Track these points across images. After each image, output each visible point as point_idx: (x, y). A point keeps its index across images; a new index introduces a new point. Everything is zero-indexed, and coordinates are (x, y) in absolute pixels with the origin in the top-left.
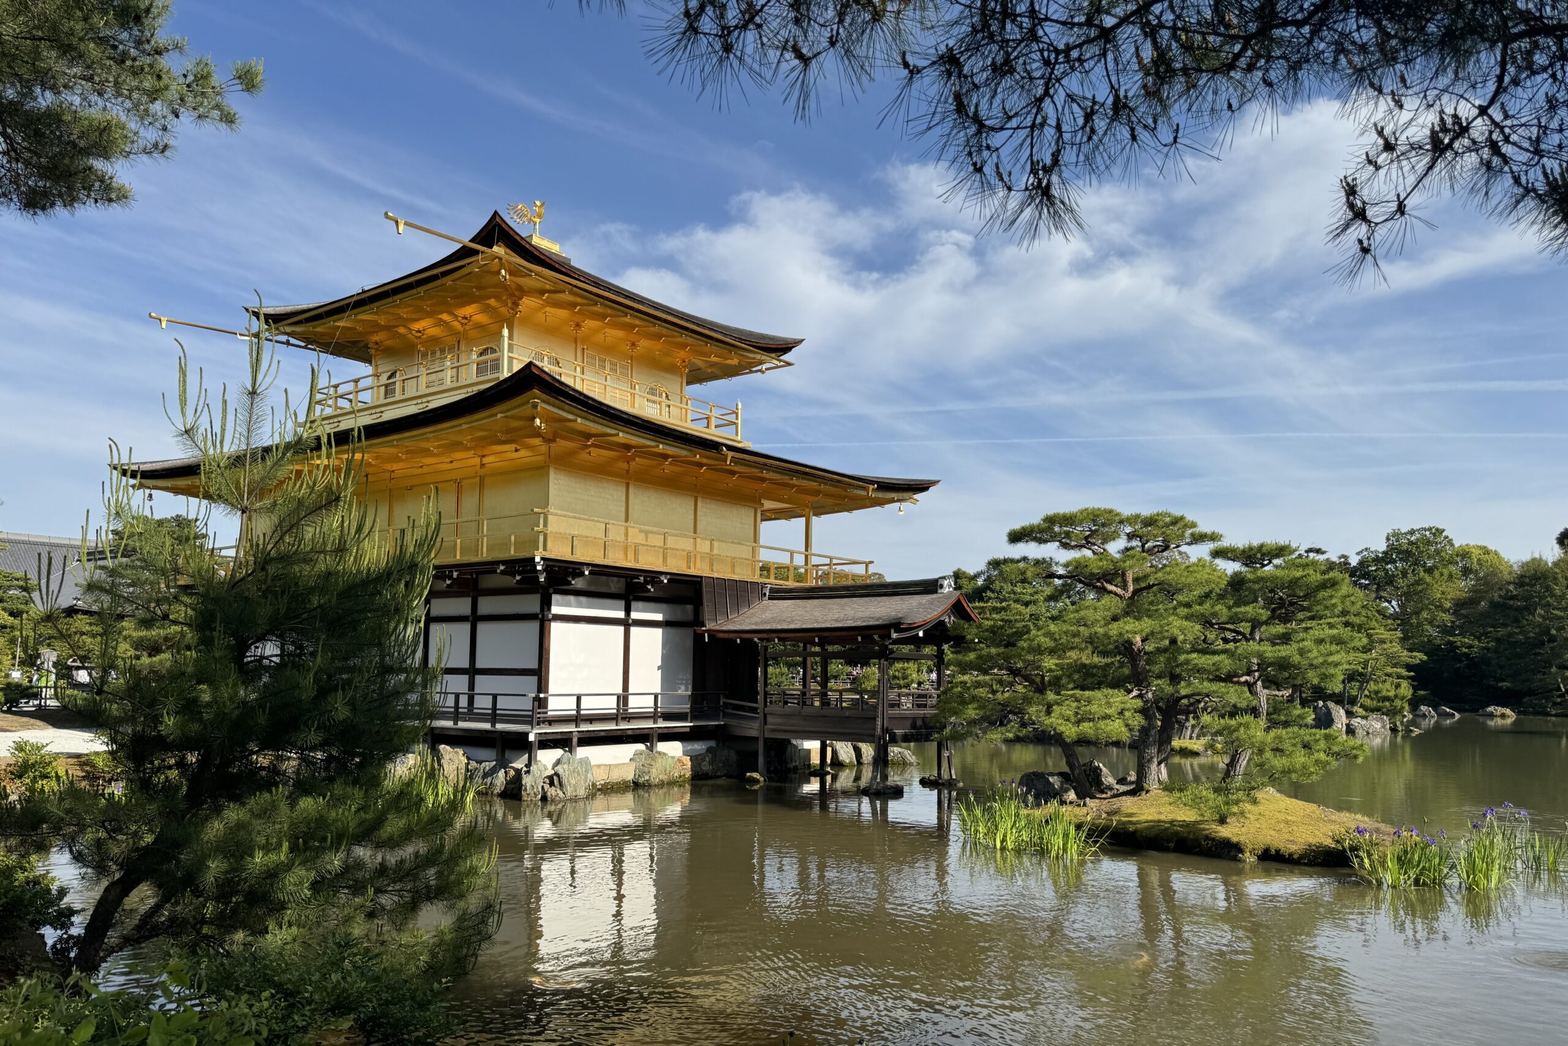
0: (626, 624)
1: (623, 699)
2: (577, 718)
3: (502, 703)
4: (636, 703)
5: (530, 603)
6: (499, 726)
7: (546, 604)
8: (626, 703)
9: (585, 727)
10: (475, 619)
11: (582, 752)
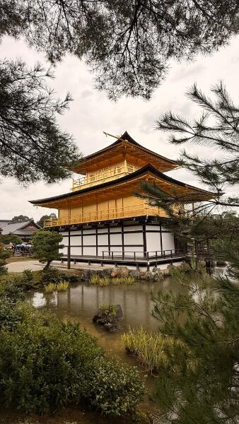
0: (160, 232)
2: (157, 257)
3: (137, 254)
4: (166, 253)
5: (141, 228)
6: (136, 261)
7: (144, 228)
8: (162, 254)
9: (159, 260)
10: (123, 233)
11: (158, 267)
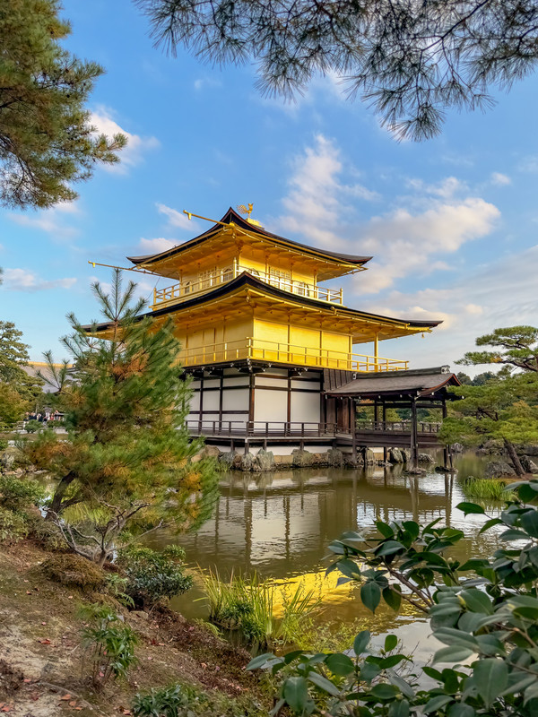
0: (289, 390)
1: (288, 425)
2: (267, 433)
3: (234, 425)
4: (294, 427)
5: (245, 381)
6: (232, 437)
7: (252, 382)
8: (289, 427)
9: (270, 438)
10: (222, 389)
11: (269, 449)
